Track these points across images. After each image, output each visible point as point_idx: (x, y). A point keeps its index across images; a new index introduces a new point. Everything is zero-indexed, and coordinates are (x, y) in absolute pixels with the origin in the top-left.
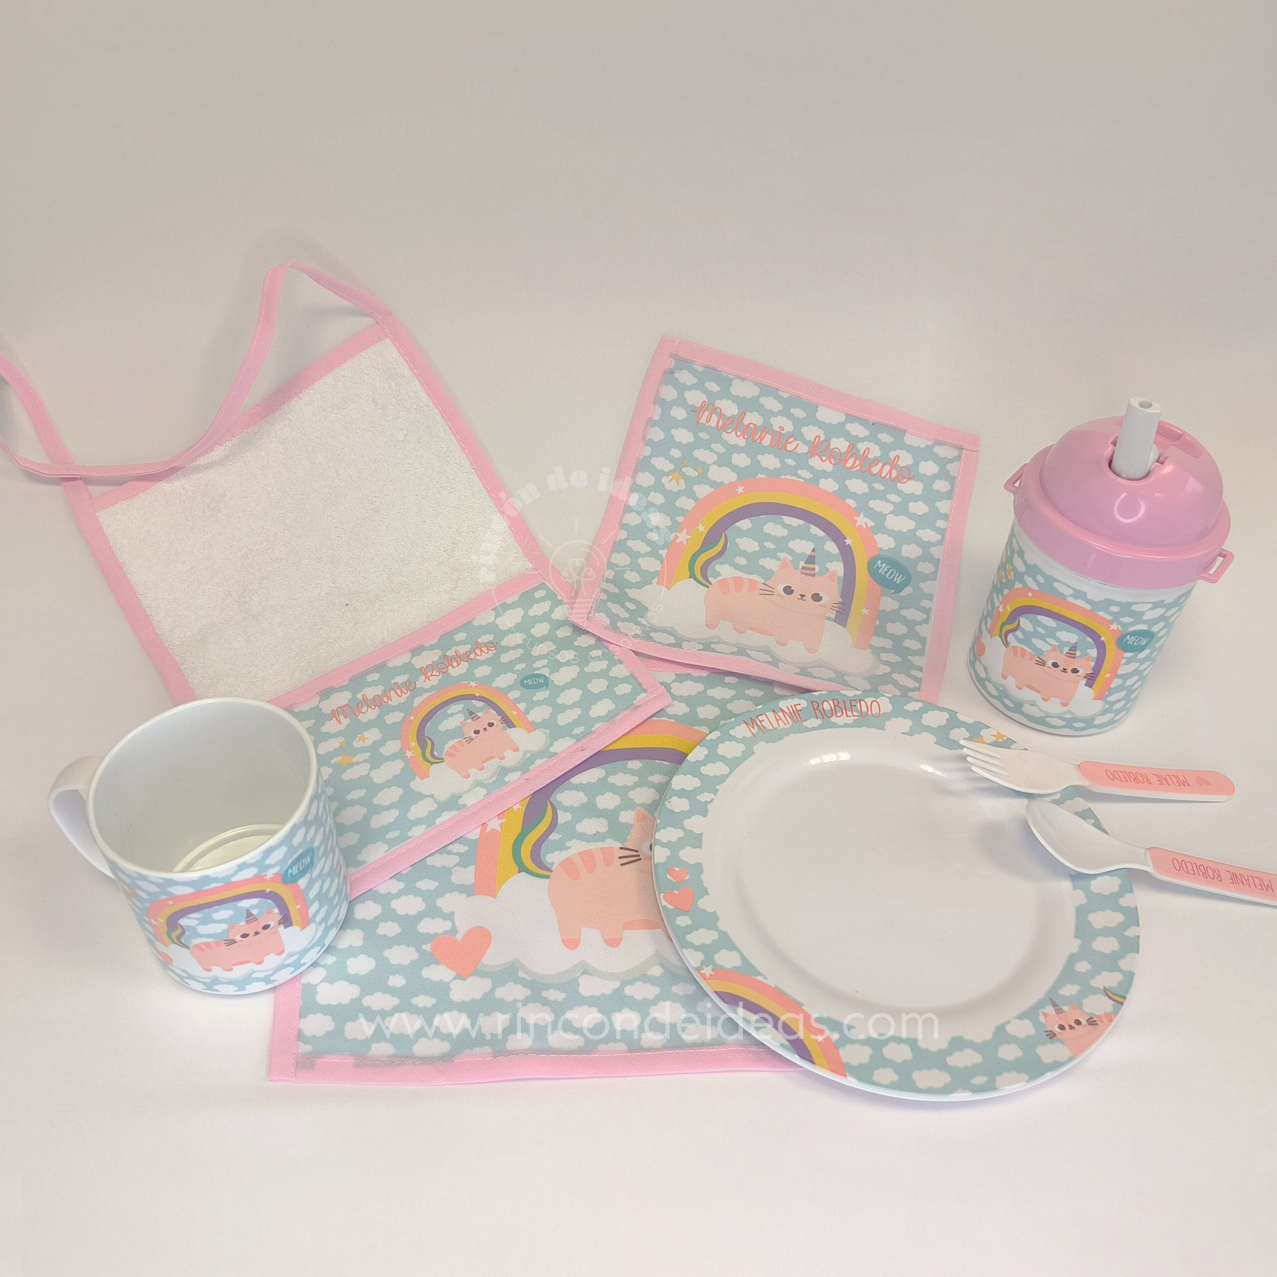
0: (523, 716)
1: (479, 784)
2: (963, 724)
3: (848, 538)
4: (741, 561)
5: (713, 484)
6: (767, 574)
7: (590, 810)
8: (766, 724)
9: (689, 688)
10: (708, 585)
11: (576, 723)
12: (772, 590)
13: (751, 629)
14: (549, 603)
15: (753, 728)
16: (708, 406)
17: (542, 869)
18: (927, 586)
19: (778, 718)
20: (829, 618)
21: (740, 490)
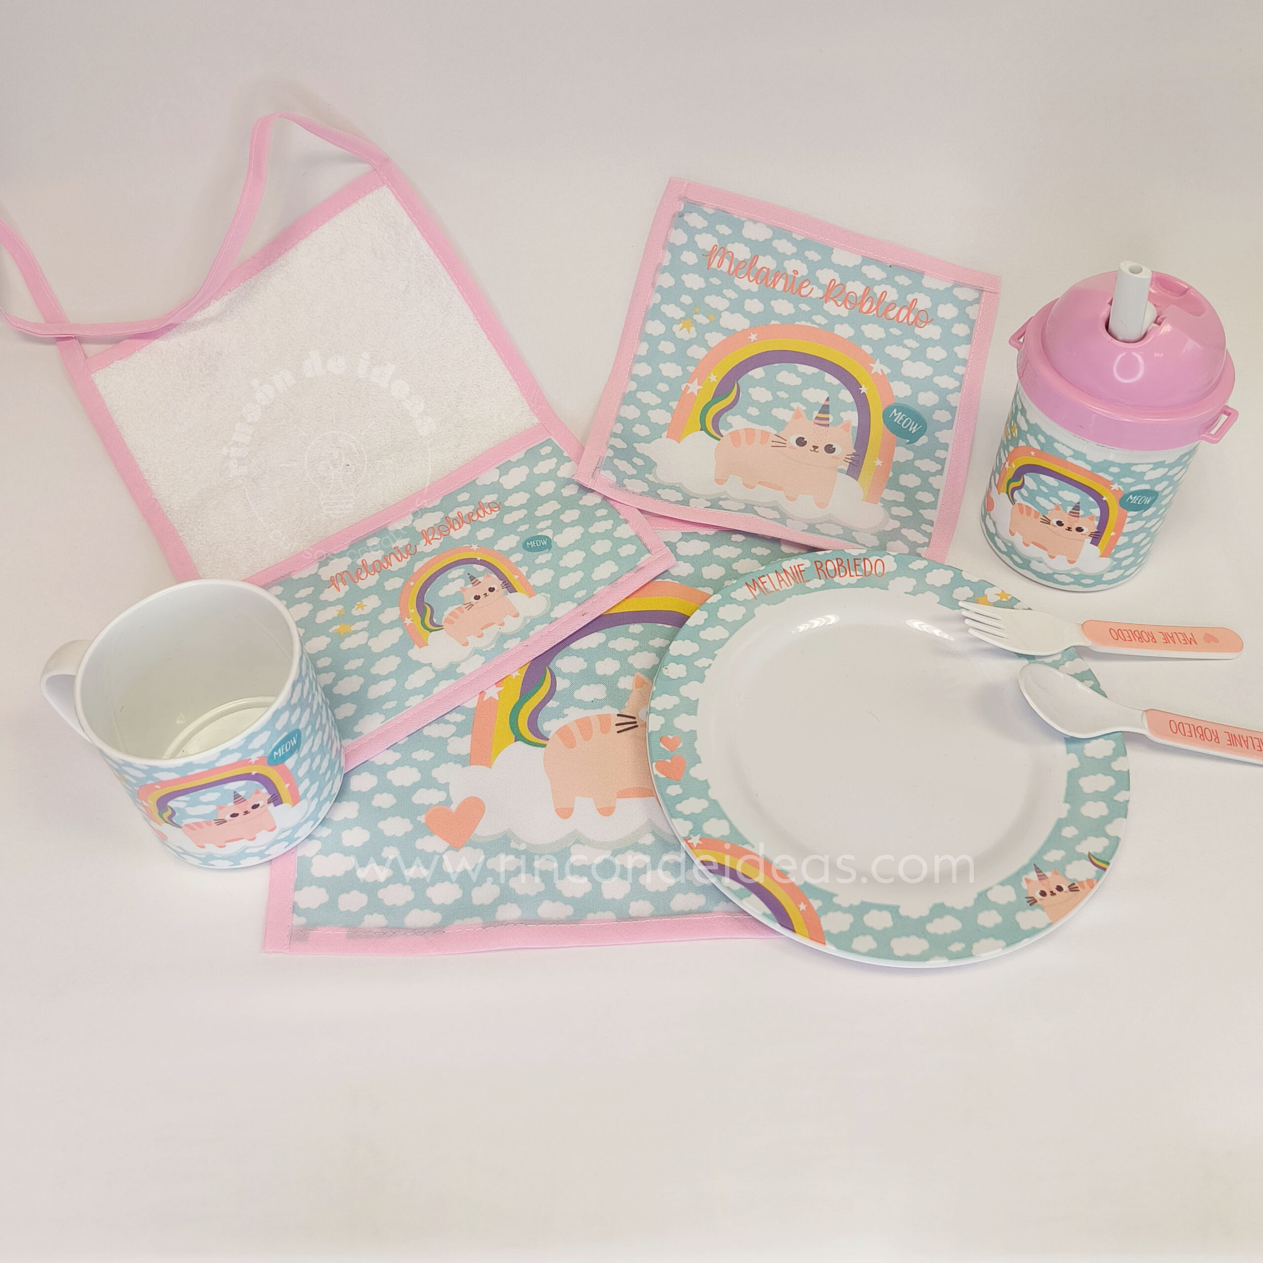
0: (524, 581)
1: (477, 651)
2: (969, 583)
3: (863, 386)
4: (753, 411)
5: (725, 331)
6: (780, 424)
7: (589, 677)
8: (768, 585)
9: (696, 547)
10: (719, 437)
11: (578, 586)
12: (784, 442)
13: (759, 483)
14: (555, 460)
15: (755, 590)
16: (719, 251)
17: (538, 737)
18: (944, 436)
19: (780, 579)
20: (841, 471)
21: (753, 337)
